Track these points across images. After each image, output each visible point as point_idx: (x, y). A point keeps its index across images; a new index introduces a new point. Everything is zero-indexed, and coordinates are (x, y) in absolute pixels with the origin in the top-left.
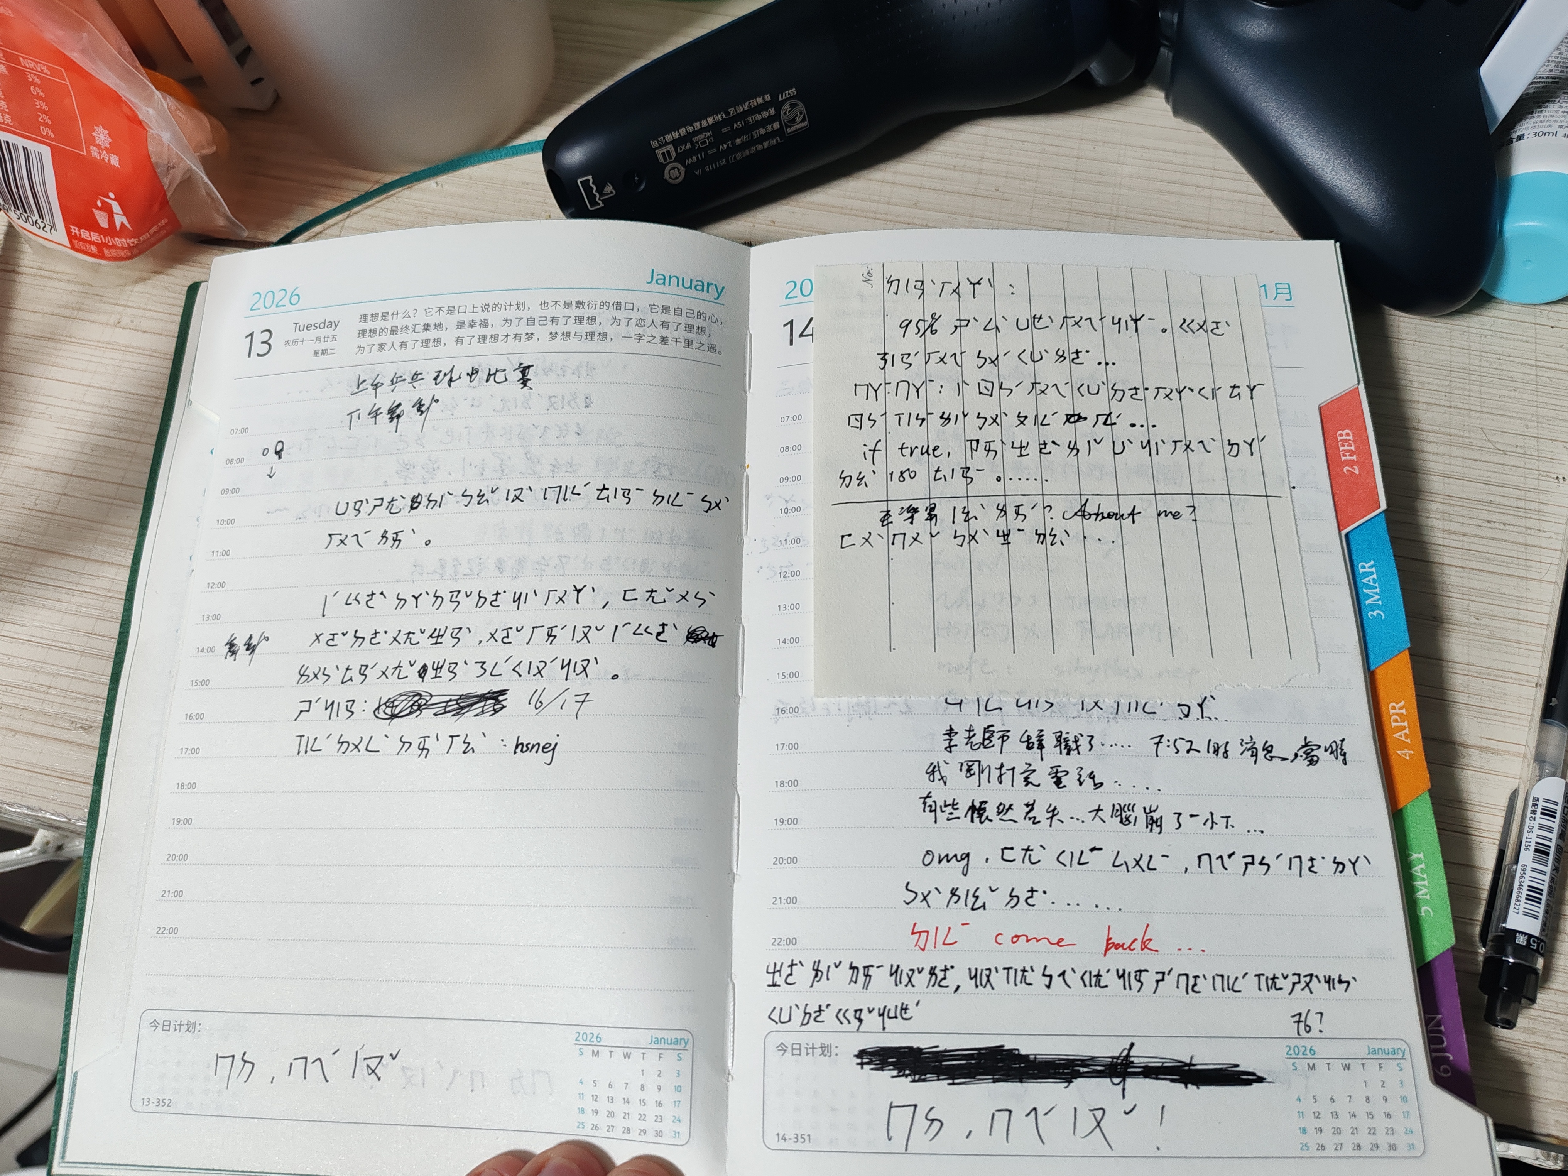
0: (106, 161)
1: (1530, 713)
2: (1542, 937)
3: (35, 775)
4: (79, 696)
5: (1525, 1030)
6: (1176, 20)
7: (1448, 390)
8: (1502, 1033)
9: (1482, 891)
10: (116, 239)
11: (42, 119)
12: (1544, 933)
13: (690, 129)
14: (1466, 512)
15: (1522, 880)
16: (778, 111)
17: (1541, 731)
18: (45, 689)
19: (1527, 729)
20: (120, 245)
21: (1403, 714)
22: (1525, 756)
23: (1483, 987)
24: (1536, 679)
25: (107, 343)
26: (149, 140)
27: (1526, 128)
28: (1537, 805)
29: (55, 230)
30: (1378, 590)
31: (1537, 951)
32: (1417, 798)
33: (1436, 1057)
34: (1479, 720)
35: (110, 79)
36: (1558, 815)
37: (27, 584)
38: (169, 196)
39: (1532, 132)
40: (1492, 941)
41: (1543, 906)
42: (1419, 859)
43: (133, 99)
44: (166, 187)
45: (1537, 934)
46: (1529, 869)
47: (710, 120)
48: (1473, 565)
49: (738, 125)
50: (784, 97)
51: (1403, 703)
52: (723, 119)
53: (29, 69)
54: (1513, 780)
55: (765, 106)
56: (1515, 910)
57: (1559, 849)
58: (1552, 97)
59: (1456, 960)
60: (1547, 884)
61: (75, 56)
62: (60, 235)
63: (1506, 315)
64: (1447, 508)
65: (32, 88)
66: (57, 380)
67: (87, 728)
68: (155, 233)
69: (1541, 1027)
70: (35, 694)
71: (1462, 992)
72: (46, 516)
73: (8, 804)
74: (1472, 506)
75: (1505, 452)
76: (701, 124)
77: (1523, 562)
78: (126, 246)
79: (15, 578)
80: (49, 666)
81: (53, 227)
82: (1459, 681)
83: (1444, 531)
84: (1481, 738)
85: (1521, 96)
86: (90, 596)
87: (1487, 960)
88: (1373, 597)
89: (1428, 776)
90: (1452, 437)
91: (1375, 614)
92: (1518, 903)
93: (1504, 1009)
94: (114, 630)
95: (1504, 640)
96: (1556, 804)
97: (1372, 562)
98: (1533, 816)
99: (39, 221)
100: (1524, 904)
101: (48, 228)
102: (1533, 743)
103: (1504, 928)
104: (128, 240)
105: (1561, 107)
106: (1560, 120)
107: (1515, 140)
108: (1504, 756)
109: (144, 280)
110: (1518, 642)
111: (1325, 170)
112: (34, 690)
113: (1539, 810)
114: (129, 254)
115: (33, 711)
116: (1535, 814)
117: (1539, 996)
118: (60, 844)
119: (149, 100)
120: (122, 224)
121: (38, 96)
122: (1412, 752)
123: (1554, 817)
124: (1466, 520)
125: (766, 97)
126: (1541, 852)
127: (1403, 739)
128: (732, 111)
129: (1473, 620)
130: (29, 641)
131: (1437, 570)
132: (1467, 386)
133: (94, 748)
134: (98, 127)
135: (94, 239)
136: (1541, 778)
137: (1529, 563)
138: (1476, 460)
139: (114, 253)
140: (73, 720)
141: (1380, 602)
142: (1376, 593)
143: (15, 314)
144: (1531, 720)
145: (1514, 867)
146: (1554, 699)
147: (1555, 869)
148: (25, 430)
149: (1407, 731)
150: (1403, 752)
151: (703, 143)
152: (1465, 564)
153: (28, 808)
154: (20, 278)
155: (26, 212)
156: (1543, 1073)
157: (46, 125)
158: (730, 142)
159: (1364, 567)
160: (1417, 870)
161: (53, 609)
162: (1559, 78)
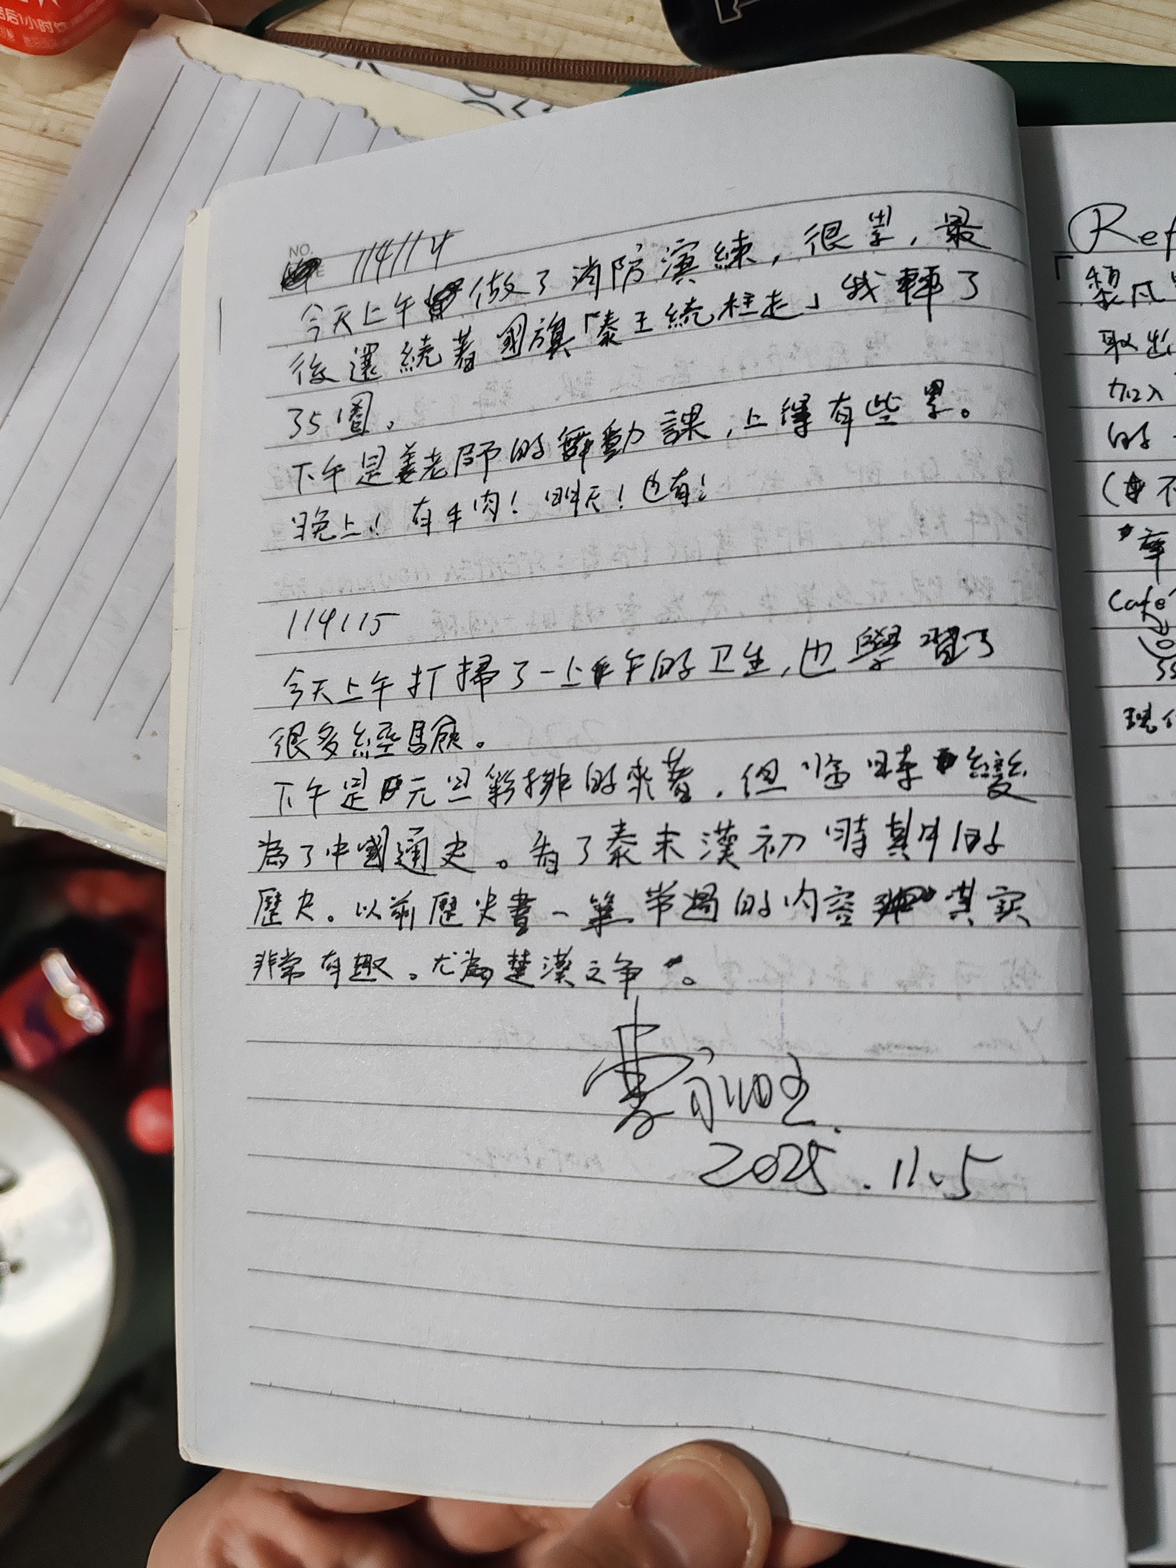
10: (39, 20)
20: (44, 31)
78: (52, 31)
104: (56, 25)
135: (9, 18)
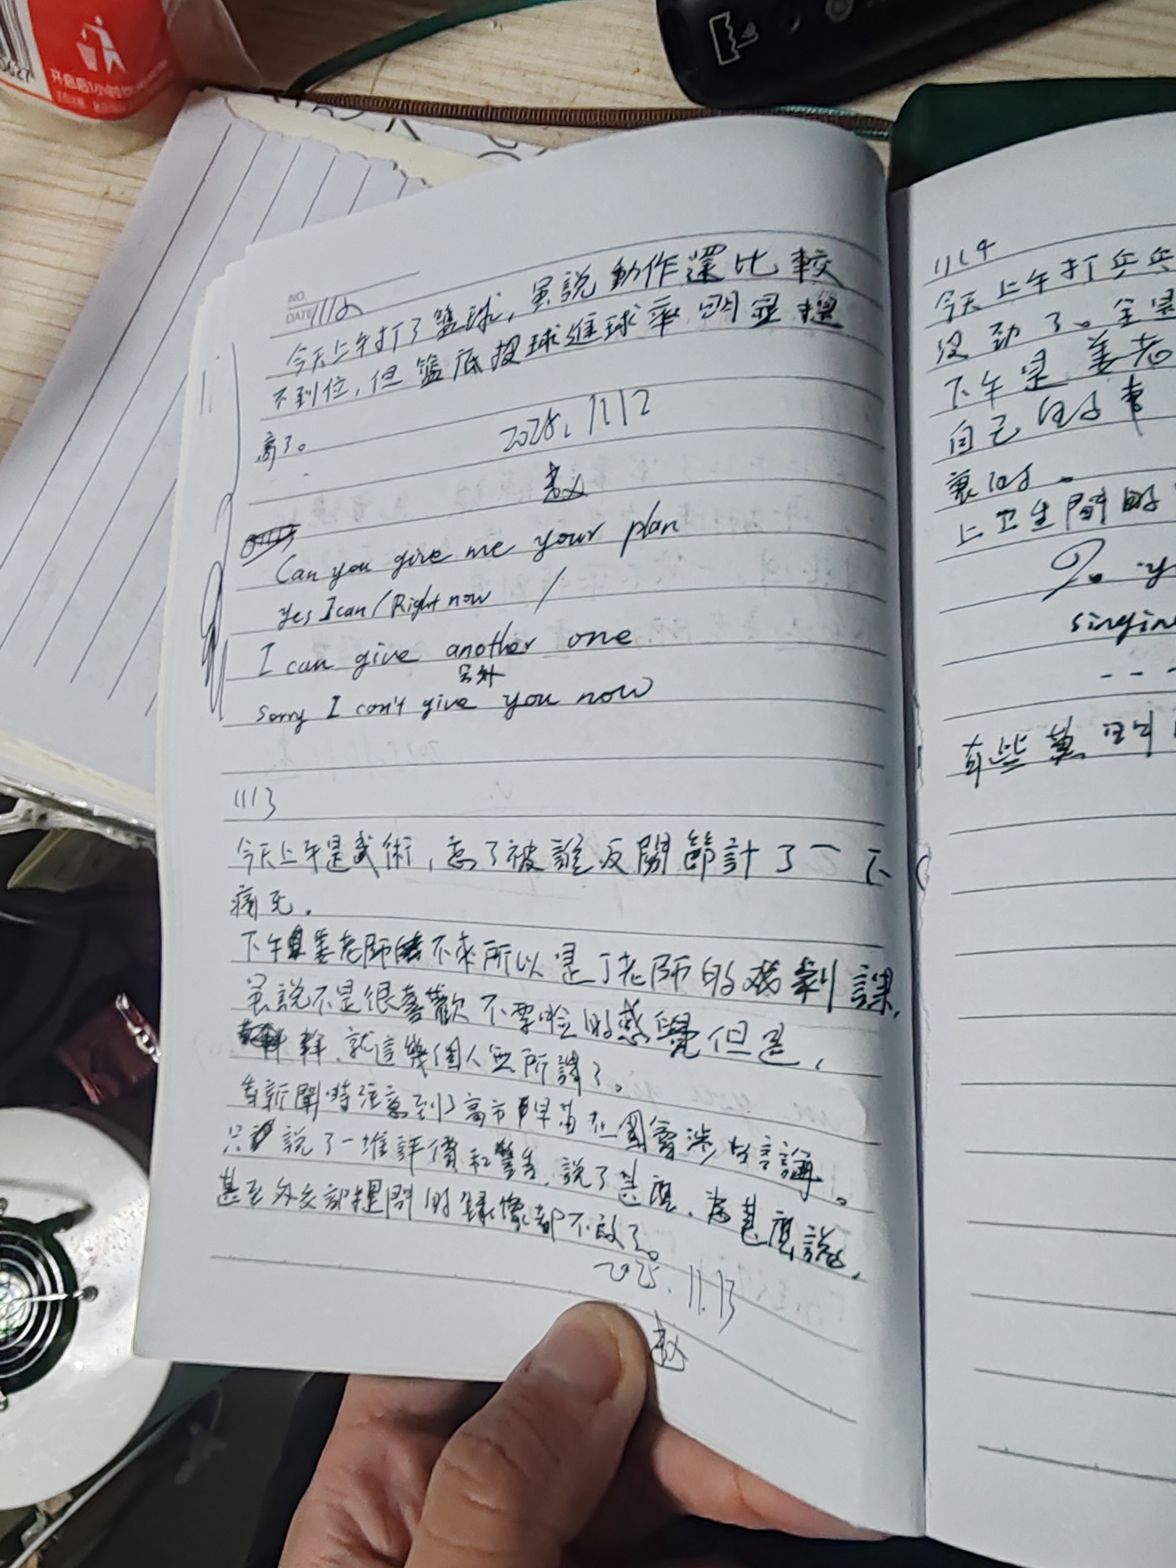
10: (108, 86)
20: (113, 97)
29: (33, 74)
62: (39, 82)
78: (120, 97)
81: (29, 72)
99: (13, 66)
101: (23, 74)
114: (122, 110)
135: (80, 87)
139: (105, 107)
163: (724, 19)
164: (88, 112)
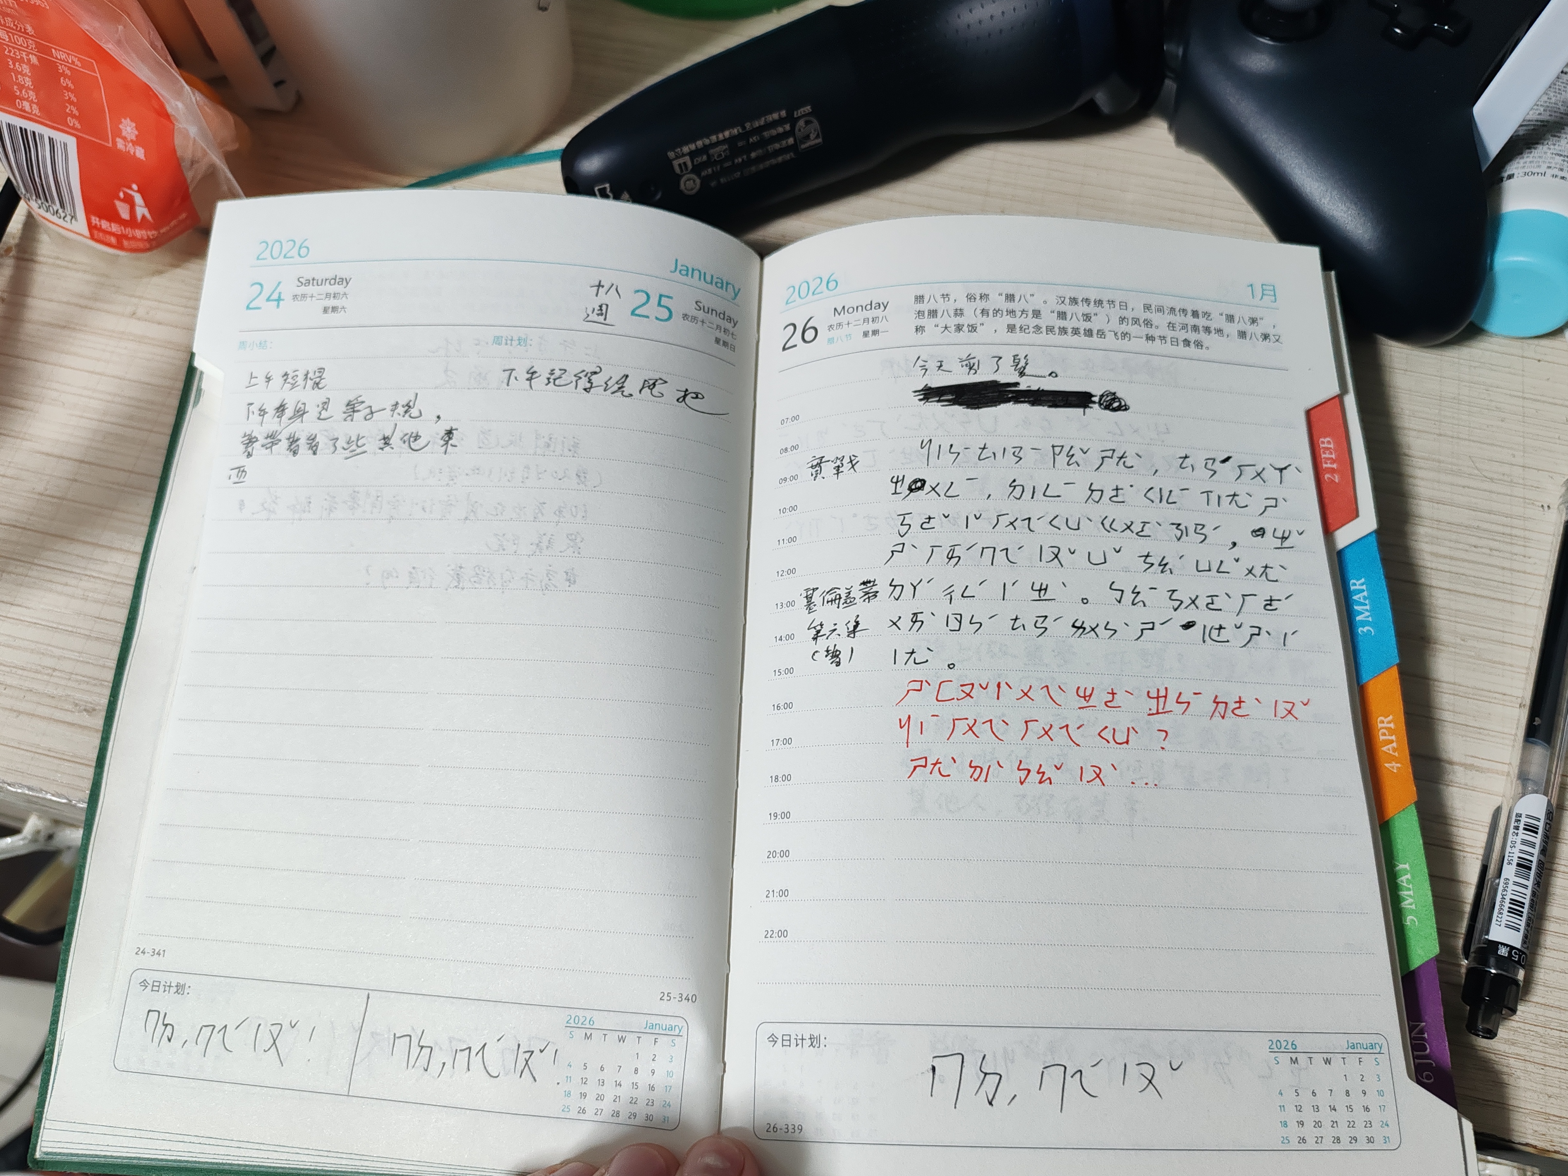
0: (132, 153)
1: (1513, 733)
2: (1523, 949)
3: (37, 756)
4: (83, 679)
5: (1507, 1041)
6: (1180, 52)
7: (1436, 419)
8: (1482, 1043)
9: (1465, 905)
11: (70, 110)
12: (1525, 946)
13: (707, 142)
14: (1454, 536)
15: (1505, 893)
16: (793, 127)
17: (1524, 748)
18: (50, 671)
19: (1510, 748)
21: (1391, 728)
22: (1508, 774)
23: (1466, 999)
24: (1519, 701)
25: (123, 333)
26: (176, 134)
27: (1516, 167)
28: (1520, 821)
29: (76, 220)
30: (1368, 607)
31: (1518, 962)
32: (1404, 810)
33: (1419, 1064)
34: (1464, 738)
35: (144, 73)
36: (1540, 831)
37: (33, 567)
38: (190, 190)
39: (1521, 171)
40: (1475, 952)
41: (1524, 919)
42: (1405, 870)
43: (163, 92)
44: (189, 181)
45: (1519, 946)
46: (1511, 882)
47: (727, 134)
48: (1460, 588)
49: (753, 139)
50: (799, 115)
51: (1391, 718)
52: (739, 134)
53: (61, 60)
54: (1498, 798)
55: (781, 122)
56: (1497, 923)
57: (1540, 864)
58: (1541, 139)
59: (1440, 971)
60: (1528, 897)
61: (110, 47)
62: (81, 225)
63: (1496, 348)
64: (1435, 532)
65: (62, 81)
66: (71, 368)
67: (90, 711)
68: (175, 226)
69: (1520, 1038)
70: (39, 676)
71: (1445, 1003)
72: (55, 500)
73: (9, 785)
74: (1459, 531)
75: (1492, 480)
76: (718, 138)
77: (1509, 587)
79: (24, 562)
80: (53, 649)
81: (73, 217)
82: (1445, 700)
83: (1432, 554)
84: (1466, 756)
85: (1511, 137)
86: (98, 581)
87: (1470, 971)
88: (1363, 613)
89: (1415, 789)
90: (1442, 465)
91: (1365, 629)
92: (1500, 916)
93: (1486, 1019)
94: (122, 615)
95: (1490, 661)
96: (1538, 820)
97: (1363, 580)
98: (1516, 831)
99: (60, 211)
100: (1506, 917)
101: (68, 218)
102: (1516, 761)
103: (1487, 940)
105: (1550, 149)
106: (1547, 161)
107: (1505, 179)
108: (1489, 774)
109: (160, 272)
110: (1504, 664)
111: (1323, 200)
112: (36, 672)
113: (1522, 826)
114: (148, 246)
115: (37, 693)
116: (1518, 829)
117: (1519, 1007)
118: (51, 832)
119: (179, 94)
120: (144, 217)
121: (67, 88)
122: (1399, 765)
123: (1536, 833)
124: (1452, 544)
125: (781, 113)
126: (1523, 866)
127: (1391, 752)
128: (748, 125)
129: (1459, 641)
130: (35, 623)
131: (1427, 591)
132: (1456, 415)
133: (97, 731)
134: (125, 119)
136: (1524, 795)
137: (1514, 588)
138: (1464, 487)
139: (134, 244)
140: (77, 702)
141: (1370, 619)
142: (1367, 610)
143: (31, 301)
144: (1515, 740)
145: (1497, 881)
146: (1537, 719)
147: (1537, 884)
148: (37, 415)
149: (1394, 745)
150: (1390, 765)
151: (720, 155)
152: (1452, 587)
153: (29, 788)
154: (37, 267)
155: (47, 201)
156: (1522, 1083)
157: (73, 116)
158: (745, 157)
159: (1356, 584)
160: (1404, 880)
161: (61, 593)
162: (1547, 121)
163: (605, 189)
164: (120, 247)
